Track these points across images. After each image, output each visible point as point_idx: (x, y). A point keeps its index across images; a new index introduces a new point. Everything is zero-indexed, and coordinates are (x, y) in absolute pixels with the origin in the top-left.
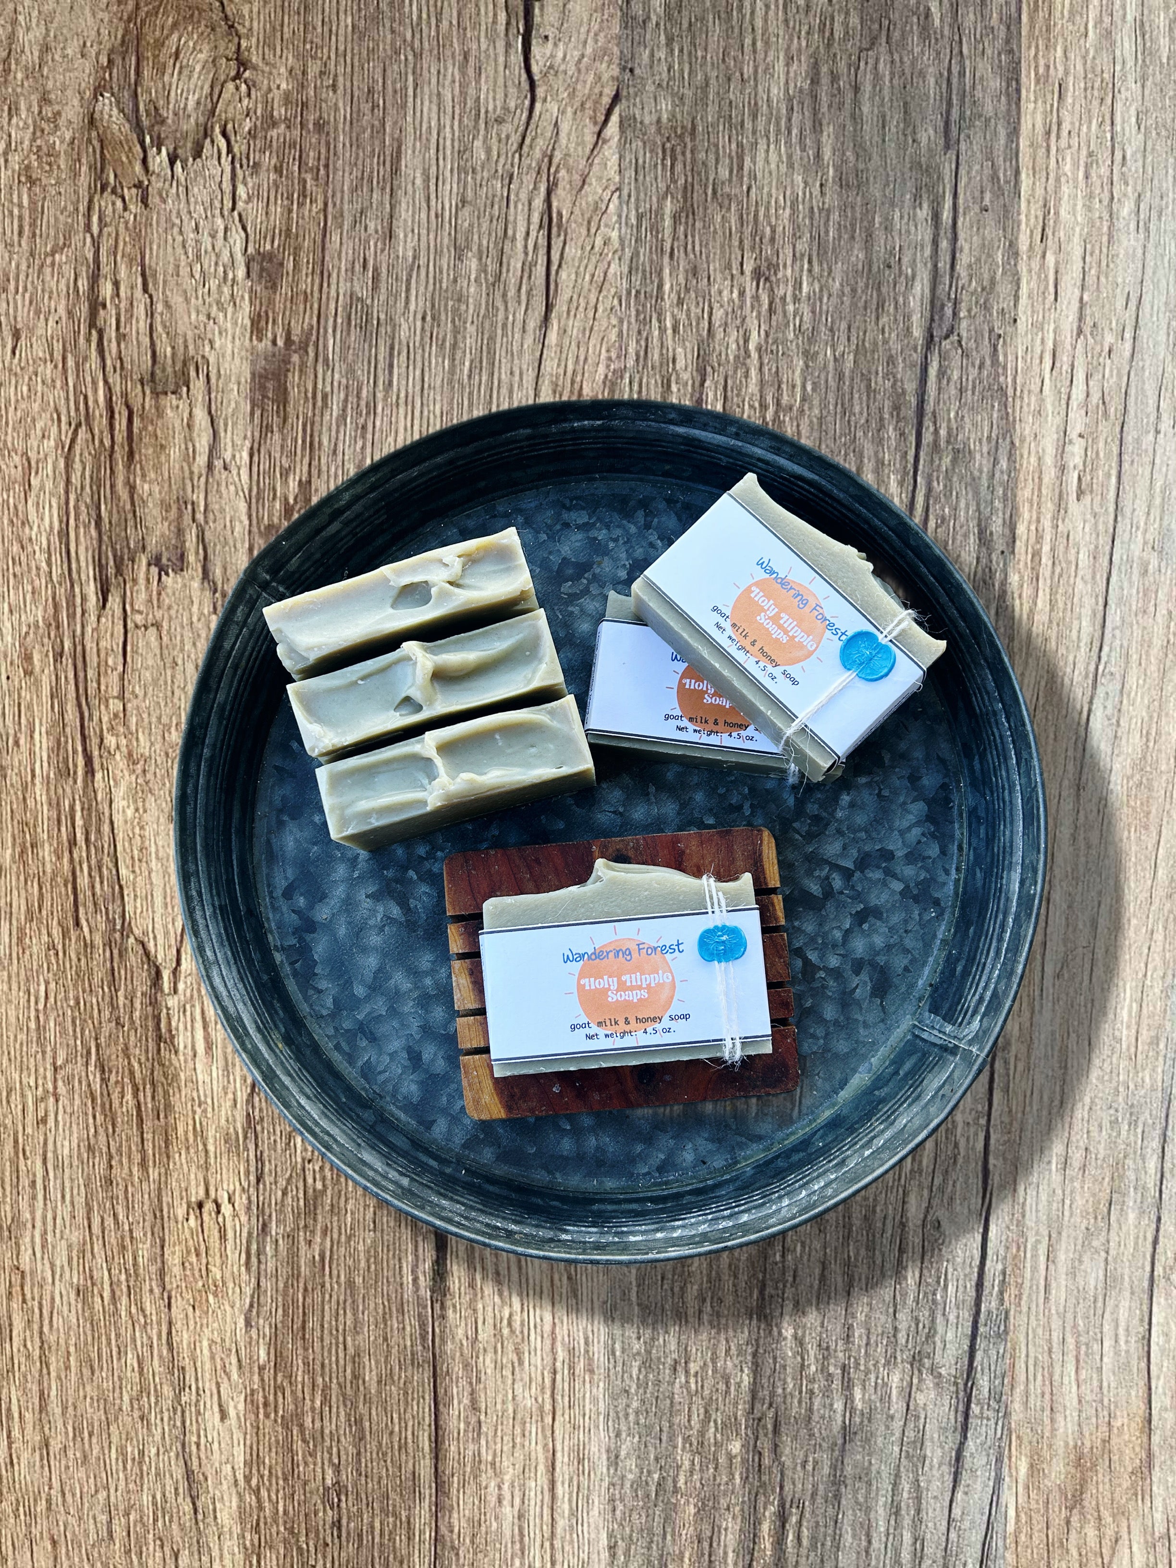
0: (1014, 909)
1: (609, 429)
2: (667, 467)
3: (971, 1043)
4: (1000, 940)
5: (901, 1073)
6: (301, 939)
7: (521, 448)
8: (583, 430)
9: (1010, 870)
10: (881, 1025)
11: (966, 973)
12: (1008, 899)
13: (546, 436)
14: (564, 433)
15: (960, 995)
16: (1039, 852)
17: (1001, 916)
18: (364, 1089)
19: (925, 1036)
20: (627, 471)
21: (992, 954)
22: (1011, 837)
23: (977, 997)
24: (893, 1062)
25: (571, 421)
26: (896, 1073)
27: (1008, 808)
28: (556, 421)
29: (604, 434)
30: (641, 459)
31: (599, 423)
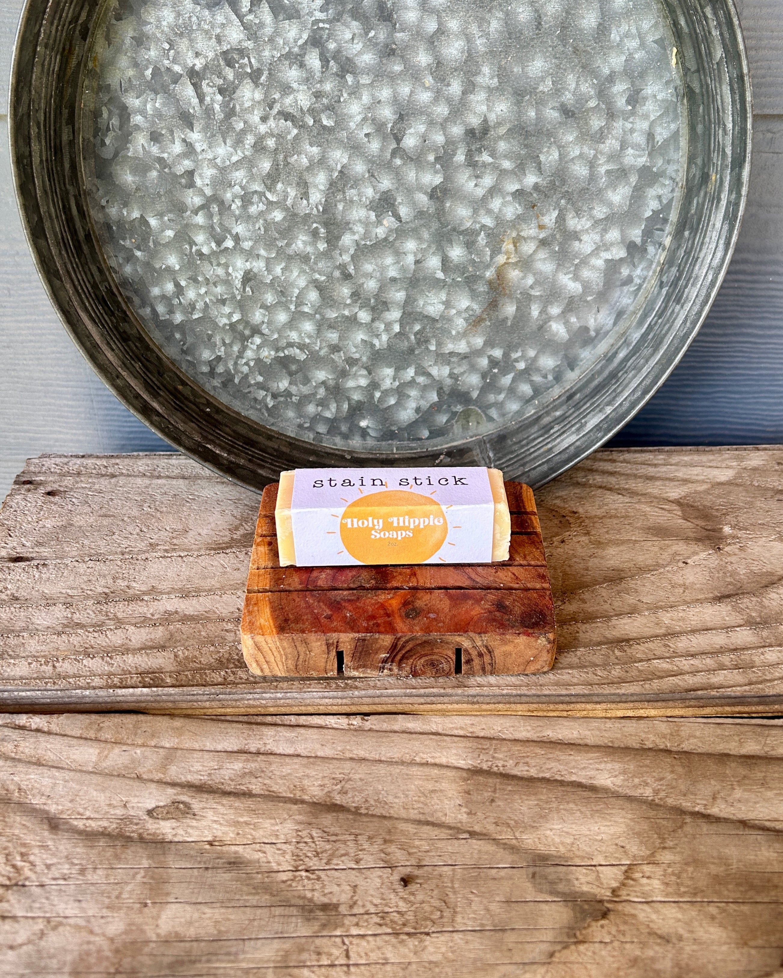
1: (205, 438)
2: (180, 387)
6: (644, 242)
7: (271, 464)
8: (223, 448)
13: (250, 461)
14: (237, 455)
18: (682, 104)
20: (209, 404)
25: (227, 460)
28: (238, 466)
29: (210, 437)
30: (195, 404)
31: (209, 446)
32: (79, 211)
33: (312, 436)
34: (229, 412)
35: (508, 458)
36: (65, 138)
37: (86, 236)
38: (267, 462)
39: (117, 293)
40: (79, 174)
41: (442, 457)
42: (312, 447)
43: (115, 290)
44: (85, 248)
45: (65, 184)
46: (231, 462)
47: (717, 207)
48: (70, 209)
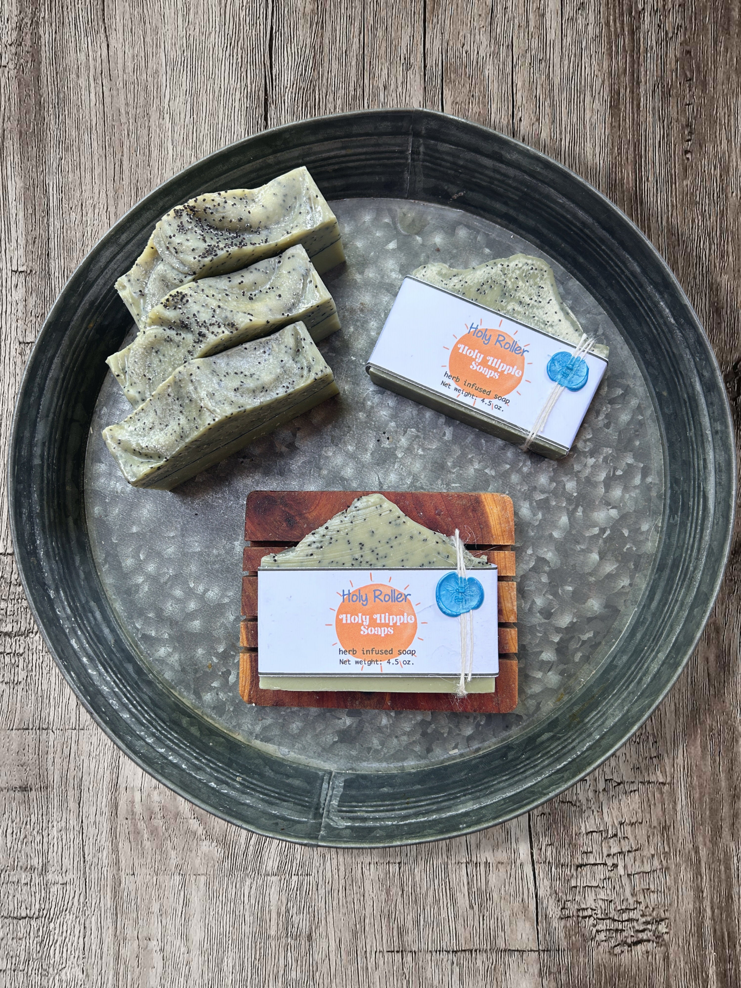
0: (444, 816)
1: (671, 332)
2: (665, 393)
3: (328, 826)
4: (417, 815)
5: (290, 781)
7: (624, 273)
8: (660, 312)
9: (473, 799)
10: (320, 749)
11: (384, 797)
12: (449, 808)
13: (641, 286)
14: (650, 298)
15: (364, 800)
16: (494, 818)
17: (434, 807)
19: (325, 786)
21: (403, 813)
22: (499, 790)
23: (366, 815)
24: (296, 769)
25: (663, 298)
26: (288, 776)
27: (520, 777)
28: (656, 286)
29: (666, 330)
30: (662, 370)
31: (672, 321)
32: (655, 594)
33: (570, 284)
34: (634, 346)
35: (389, 162)
36: (625, 658)
37: (662, 571)
38: (626, 276)
39: (668, 508)
40: (633, 623)
41: (455, 197)
42: (575, 271)
43: (668, 511)
44: (670, 562)
45: (651, 623)
46: (661, 293)
47: (96, 299)
48: (660, 601)
